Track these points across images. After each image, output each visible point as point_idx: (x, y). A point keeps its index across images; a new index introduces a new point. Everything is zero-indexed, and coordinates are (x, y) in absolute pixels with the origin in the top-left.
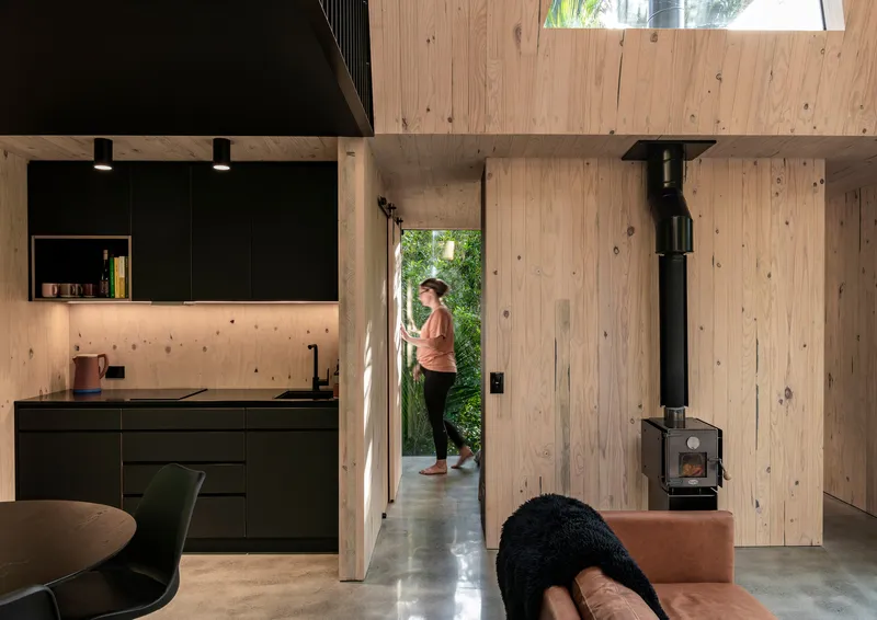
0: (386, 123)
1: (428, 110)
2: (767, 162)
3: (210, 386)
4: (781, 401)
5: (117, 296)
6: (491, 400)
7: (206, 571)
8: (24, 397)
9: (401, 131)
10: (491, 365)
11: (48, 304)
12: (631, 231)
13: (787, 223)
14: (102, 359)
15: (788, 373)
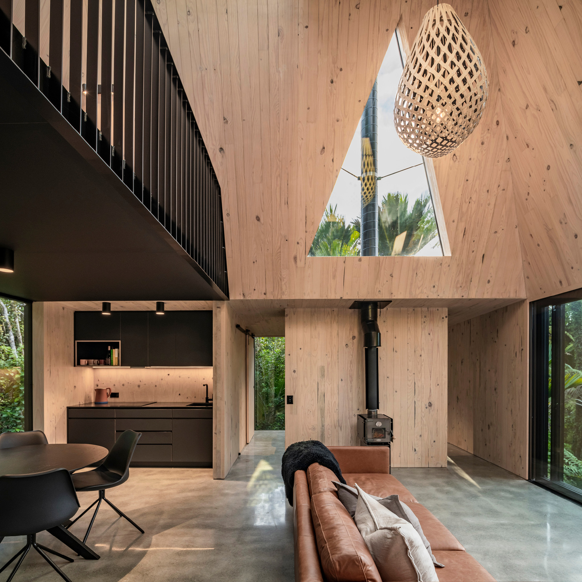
0: (235, 295)
1: (255, 290)
2: (419, 309)
3: (158, 401)
4: (427, 408)
5: (114, 364)
6: (287, 406)
7: (152, 475)
8: (72, 405)
9: (242, 298)
10: (287, 393)
11: (83, 368)
12: (354, 338)
13: (429, 334)
14: (108, 390)
15: (430, 396)
